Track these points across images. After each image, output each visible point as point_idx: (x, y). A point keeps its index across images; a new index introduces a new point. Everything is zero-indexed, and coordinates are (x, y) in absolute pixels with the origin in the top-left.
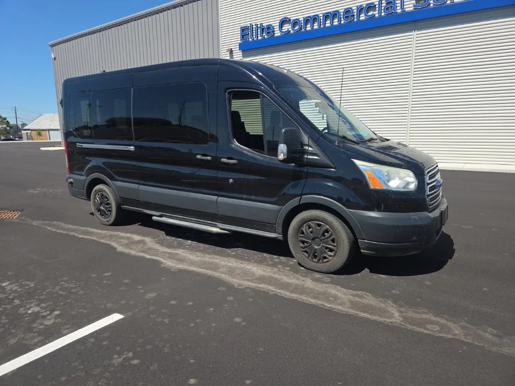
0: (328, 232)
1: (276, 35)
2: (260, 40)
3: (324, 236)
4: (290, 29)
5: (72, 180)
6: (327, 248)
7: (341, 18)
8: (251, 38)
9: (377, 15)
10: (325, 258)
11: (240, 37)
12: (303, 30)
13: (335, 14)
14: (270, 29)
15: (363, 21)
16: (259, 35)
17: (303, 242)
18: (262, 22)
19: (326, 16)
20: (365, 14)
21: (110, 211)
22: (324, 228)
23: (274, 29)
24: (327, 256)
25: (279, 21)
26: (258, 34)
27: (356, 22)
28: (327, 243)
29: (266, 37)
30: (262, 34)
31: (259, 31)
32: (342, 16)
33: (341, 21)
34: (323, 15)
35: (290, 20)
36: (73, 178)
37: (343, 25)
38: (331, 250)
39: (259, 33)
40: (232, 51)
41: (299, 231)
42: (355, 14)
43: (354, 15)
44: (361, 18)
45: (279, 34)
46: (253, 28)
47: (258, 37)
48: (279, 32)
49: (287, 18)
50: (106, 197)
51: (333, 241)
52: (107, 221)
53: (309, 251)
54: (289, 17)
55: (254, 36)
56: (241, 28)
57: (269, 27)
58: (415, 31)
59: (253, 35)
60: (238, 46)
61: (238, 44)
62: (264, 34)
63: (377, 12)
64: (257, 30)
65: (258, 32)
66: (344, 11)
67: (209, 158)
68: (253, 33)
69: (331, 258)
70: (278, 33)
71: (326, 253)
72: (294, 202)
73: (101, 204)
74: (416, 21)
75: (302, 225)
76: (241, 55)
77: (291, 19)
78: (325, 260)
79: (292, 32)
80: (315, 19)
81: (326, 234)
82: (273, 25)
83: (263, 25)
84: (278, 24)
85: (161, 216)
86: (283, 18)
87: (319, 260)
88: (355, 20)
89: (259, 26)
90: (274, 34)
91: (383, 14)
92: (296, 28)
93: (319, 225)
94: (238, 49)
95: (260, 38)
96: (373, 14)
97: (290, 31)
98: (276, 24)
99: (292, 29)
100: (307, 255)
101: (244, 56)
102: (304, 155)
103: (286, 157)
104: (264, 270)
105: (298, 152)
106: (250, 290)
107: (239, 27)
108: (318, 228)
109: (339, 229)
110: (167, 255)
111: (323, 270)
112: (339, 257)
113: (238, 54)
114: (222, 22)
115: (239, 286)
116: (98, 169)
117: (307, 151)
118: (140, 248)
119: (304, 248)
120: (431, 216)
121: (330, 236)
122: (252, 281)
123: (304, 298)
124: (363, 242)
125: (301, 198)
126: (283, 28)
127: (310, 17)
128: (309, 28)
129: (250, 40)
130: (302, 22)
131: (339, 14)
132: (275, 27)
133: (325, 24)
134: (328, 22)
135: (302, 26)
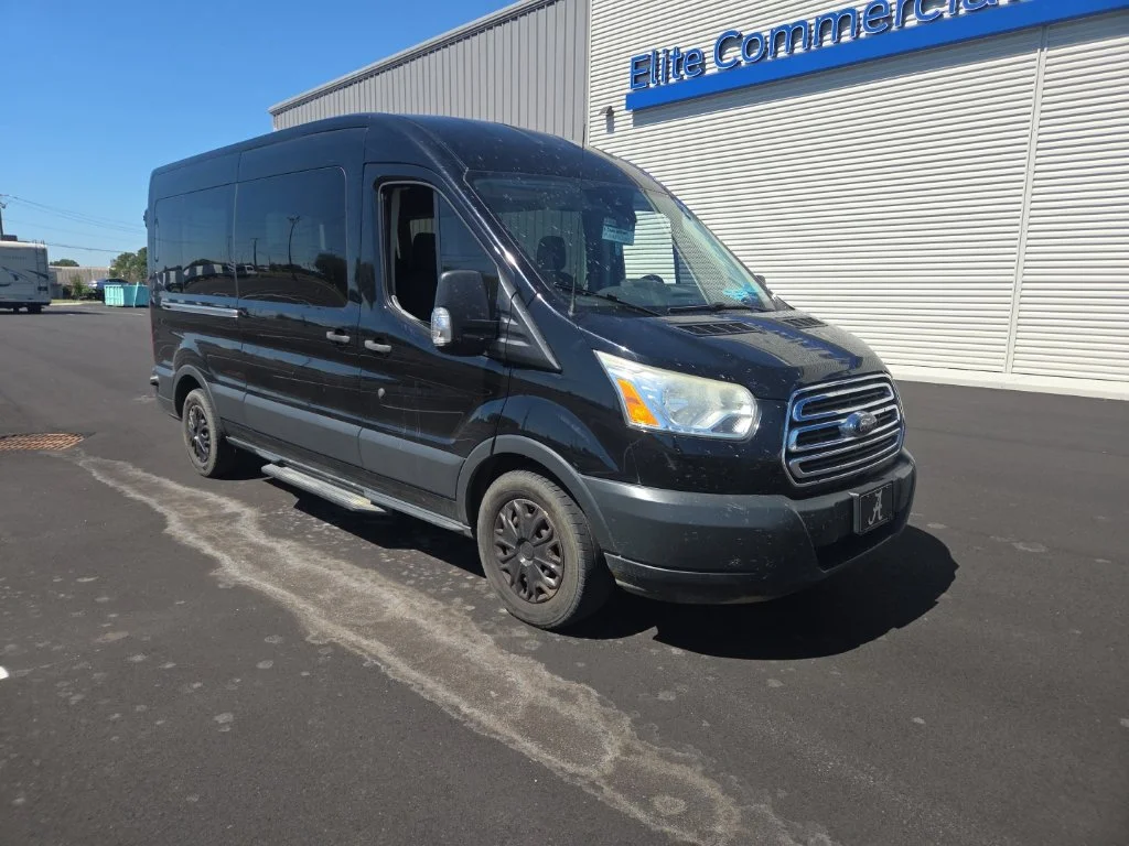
0: (547, 528)
1: (707, 73)
2: (673, 85)
3: (540, 536)
4: (740, 58)
5: (156, 377)
6: (544, 568)
7: (859, 26)
8: (654, 82)
9: (947, 15)
10: (541, 591)
11: (629, 80)
12: (769, 58)
13: (844, 18)
14: (695, 58)
15: (912, 29)
16: (671, 75)
17: (504, 548)
18: (678, 46)
19: (824, 24)
20: (919, 15)
21: (208, 446)
22: (539, 517)
23: (704, 59)
24: (545, 588)
25: (715, 41)
26: (668, 73)
27: (895, 33)
28: (543, 555)
29: (685, 77)
30: (678, 71)
31: (671, 65)
32: (861, 22)
33: (858, 33)
35: (740, 36)
36: (159, 375)
37: (864, 40)
38: (552, 575)
39: (671, 70)
40: (613, 112)
41: (495, 522)
42: (894, 14)
43: (890, 18)
44: (907, 25)
45: (715, 71)
46: (658, 60)
47: (667, 79)
48: (714, 65)
49: (734, 33)
50: (203, 417)
51: (556, 550)
52: (205, 468)
53: (511, 571)
54: (738, 30)
55: (660, 78)
56: (633, 60)
57: (692, 56)
58: (1042, 50)
59: (657, 76)
60: (624, 102)
61: (624, 97)
62: (682, 72)
63: (947, 7)
64: (668, 62)
65: (668, 68)
66: (867, 10)
67: (346, 338)
68: (658, 70)
69: (551, 592)
70: (712, 69)
71: (541, 579)
72: (482, 451)
73: (196, 430)
74: (1045, 25)
75: (500, 508)
76: (631, 121)
77: (744, 34)
78: (541, 597)
79: (743, 63)
80: (796, 31)
81: (544, 532)
82: (704, 50)
83: (682, 50)
84: (713, 48)
85: (281, 464)
87: (530, 595)
88: (894, 28)
89: (671, 53)
90: (704, 71)
91: (962, 12)
92: (753, 55)
93: (531, 509)
94: (624, 107)
95: (672, 80)
96: (937, 12)
97: (739, 63)
98: (709, 50)
99: (745, 58)
100: (508, 578)
101: (636, 124)
102: (499, 336)
103: (449, 340)
104: (412, 607)
105: (481, 329)
106: (330, 650)
107: (630, 59)
108: (529, 515)
109: (565, 522)
110: (249, 551)
111: (536, 620)
112: (565, 592)
113: (624, 117)
114: (596, 49)
115: (316, 638)
116: (188, 357)
117: (505, 327)
118: (215, 529)
119: (504, 562)
120: (796, 507)
121: (551, 537)
122: (357, 629)
123: (430, 684)
124: (614, 559)
125: (494, 441)
126: (724, 57)
127: (785, 27)
128: (782, 53)
129: (652, 85)
130: (768, 39)
131: (854, 16)
132: (706, 55)
133: (821, 42)
134: (828, 36)
135: (767, 49)
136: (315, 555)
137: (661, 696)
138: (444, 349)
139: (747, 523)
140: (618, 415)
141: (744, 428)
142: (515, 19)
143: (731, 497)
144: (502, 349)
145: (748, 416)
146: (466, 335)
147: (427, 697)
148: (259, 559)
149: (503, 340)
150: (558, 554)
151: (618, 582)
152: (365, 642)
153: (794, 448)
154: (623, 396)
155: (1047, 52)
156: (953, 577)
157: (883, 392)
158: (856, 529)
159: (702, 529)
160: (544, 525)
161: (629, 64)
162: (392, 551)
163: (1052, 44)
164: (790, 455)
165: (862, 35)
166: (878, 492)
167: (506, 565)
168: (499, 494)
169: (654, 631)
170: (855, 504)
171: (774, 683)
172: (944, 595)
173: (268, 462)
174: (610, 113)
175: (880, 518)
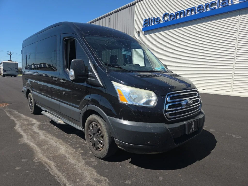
1: (161, 22)
3: (98, 133)
4: (168, 19)
5: (23, 90)
6: (99, 142)
7: (196, 11)
9: (216, 8)
10: (99, 148)
11: (143, 25)
12: (175, 19)
13: (192, 9)
14: (158, 19)
16: (153, 23)
18: (154, 17)
19: (188, 11)
20: (210, 8)
21: (32, 106)
22: (98, 127)
24: (100, 147)
25: (163, 15)
26: (152, 23)
27: (204, 12)
28: (99, 138)
29: (156, 24)
30: (154, 22)
31: (153, 21)
34: (186, 10)
35: (168, 14)
38: (101, 144)
39: (153, 22)
40: (140, 32)
41: (89, 128)
42: (204, 8)
43: (203, 9)
44: (207, 10)
45: (163, 22)
46: (150, 20)
47: (152, 24)
48: (162, 21)
49: (167, 13)
50: (31, 99)
52: (32, 112)
53: (92, 142)
54: (168, 13)
57: (157, 19)
58: (239, 15)
59: (149, 24)
60: (142, 30)
61: (142, 28)
62: (155, 23)
63: (217, 6)
64: (152, 20)
65: (152, 22)
66: (198, 7)
67: (56, 79)
68: (150, 22)
69: (101, 149)
70: (162, 22)
71: (98, 144)
72: (85, 109)
73: (30, 102)
74: (240, 10)
75: (89, 125)
76: (144, 34)
77: (169, 13)
78: (99, 150)
79: (169, 20)
80: (181, 12)
81: (100, 132)
82: (160, 17)
83: (155, 18)
84: (162, 17)
85: (46, 111)
86: (165, 14)
87: (96, 149)
88: (204, 11)
89: (153, 18)
90: (160, 22)
91: (220, 7)
92: (171, 18)
93: (96, 125)
94: (142, 31)
95: (153, 25)
96: (214, 7)
97: (168, 20)
98: (161, 17)
101: (145, 34)
102: (88, 77)
103: (74, 78)
104: (67, 151)
105: (83, 75)
106: (38, 164)
107: (143, 20)
108: (96, 127)
109: (104, 129)
110: (32, 133)
111: (97, 156)
112: (104, 149)
113: (142, 33)
114: (136, 18)
115: (36, 160)
116: (28, 85)
117: (90, 75)
118: (27, 127)
119: (91, 139)
120: (168, 126)
121: (101, 133)
122: (49, 157)
123: (61, 176)
124: (117, 140)
125: (87, 106)
126: (165, 19)
127: (179, 12)
128: (178, 18)
129: (148, 26)
130: (175, 15)
131: (195, 9)
132: (161, 19)
133: (187, 15)
134: (189, 13)
135: (174, 17)
136: (48, 135)
137: (127, 182)
138: (73, 80)
139: (152, 131)
140: (117, 99)
141: (152, 104)
142: (118, 12)
143: (148, 123)
144: (89, 81)
145: (154, 100)
146: (79, 77)
147: (58, 181)
148: (34, 136)
149: (89, 78)
150: (103, 138)
151: (118, 147)
152: (49, 161)
153: (167, 109)
154: (118, 94)
155: (241, 16)
156: (216, 145)
157: (195, 94)
158: (186, 133)
159: (140, 133)
160: (99, 130)
161: (143, 21)
162: (68, 134)
163: (242, 14)
164: (166, 111)
165: (197, 13)
166: (193, 122)
167: (90, 140)
168: (89, 121)
169: (130, 160)
170: (186, 126)
171: (161, 178)
172: (213, 151)
173: (43, 111)
174: (139, 32)
175: (194, 129)
